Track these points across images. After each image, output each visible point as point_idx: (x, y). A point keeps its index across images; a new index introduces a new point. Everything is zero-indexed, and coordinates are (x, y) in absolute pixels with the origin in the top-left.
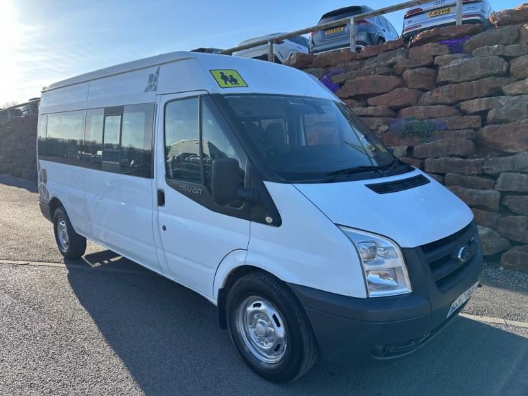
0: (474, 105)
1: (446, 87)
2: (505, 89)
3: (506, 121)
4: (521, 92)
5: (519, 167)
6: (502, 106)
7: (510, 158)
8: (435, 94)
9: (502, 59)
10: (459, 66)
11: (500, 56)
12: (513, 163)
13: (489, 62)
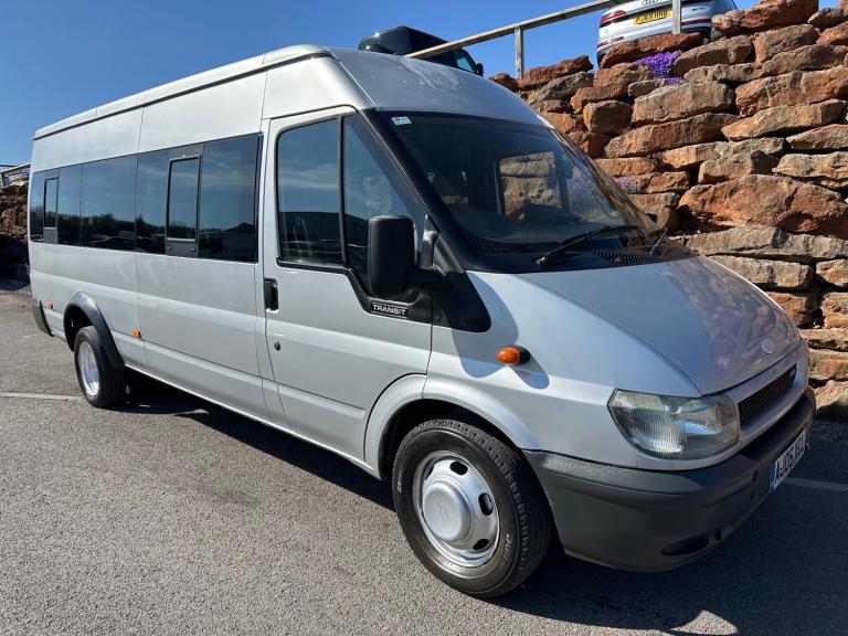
0: (681, 156)
1: (643, 129)
2: (725, 130)
3: (723, 179)
4: (747, 135)
5: (734, 247)
6: (720, 156)
7: (722, 233)
8: (627, 141)
9: (724, 86)
10: (663, 97)
11: (722, 81)
12: (726, 241)
13: (706, 91)
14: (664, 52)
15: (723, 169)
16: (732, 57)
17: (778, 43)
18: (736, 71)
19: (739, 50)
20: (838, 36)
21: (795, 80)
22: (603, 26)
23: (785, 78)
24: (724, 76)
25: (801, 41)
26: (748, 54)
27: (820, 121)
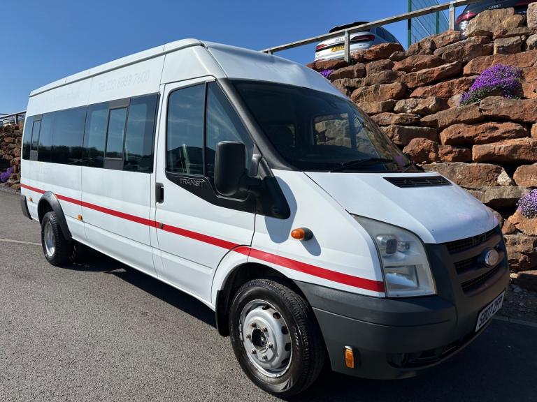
14: (327, 70)
15: (334, 134)
16: (356, 74)
17: (373, 69)
18: (353, 82)
19: (358, 71)
20: (400, 67)
21: (376, 88)
22: (317, 51)
23: (372, 88)
24: (347, 85)
25: (384, 68)
26: (362, 73)
27: (381, 110)
